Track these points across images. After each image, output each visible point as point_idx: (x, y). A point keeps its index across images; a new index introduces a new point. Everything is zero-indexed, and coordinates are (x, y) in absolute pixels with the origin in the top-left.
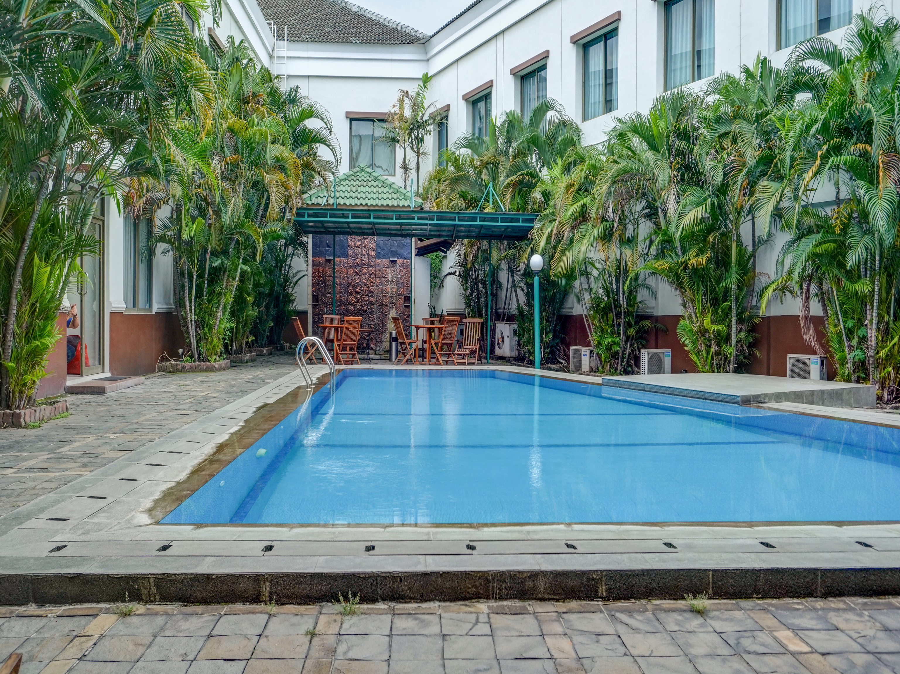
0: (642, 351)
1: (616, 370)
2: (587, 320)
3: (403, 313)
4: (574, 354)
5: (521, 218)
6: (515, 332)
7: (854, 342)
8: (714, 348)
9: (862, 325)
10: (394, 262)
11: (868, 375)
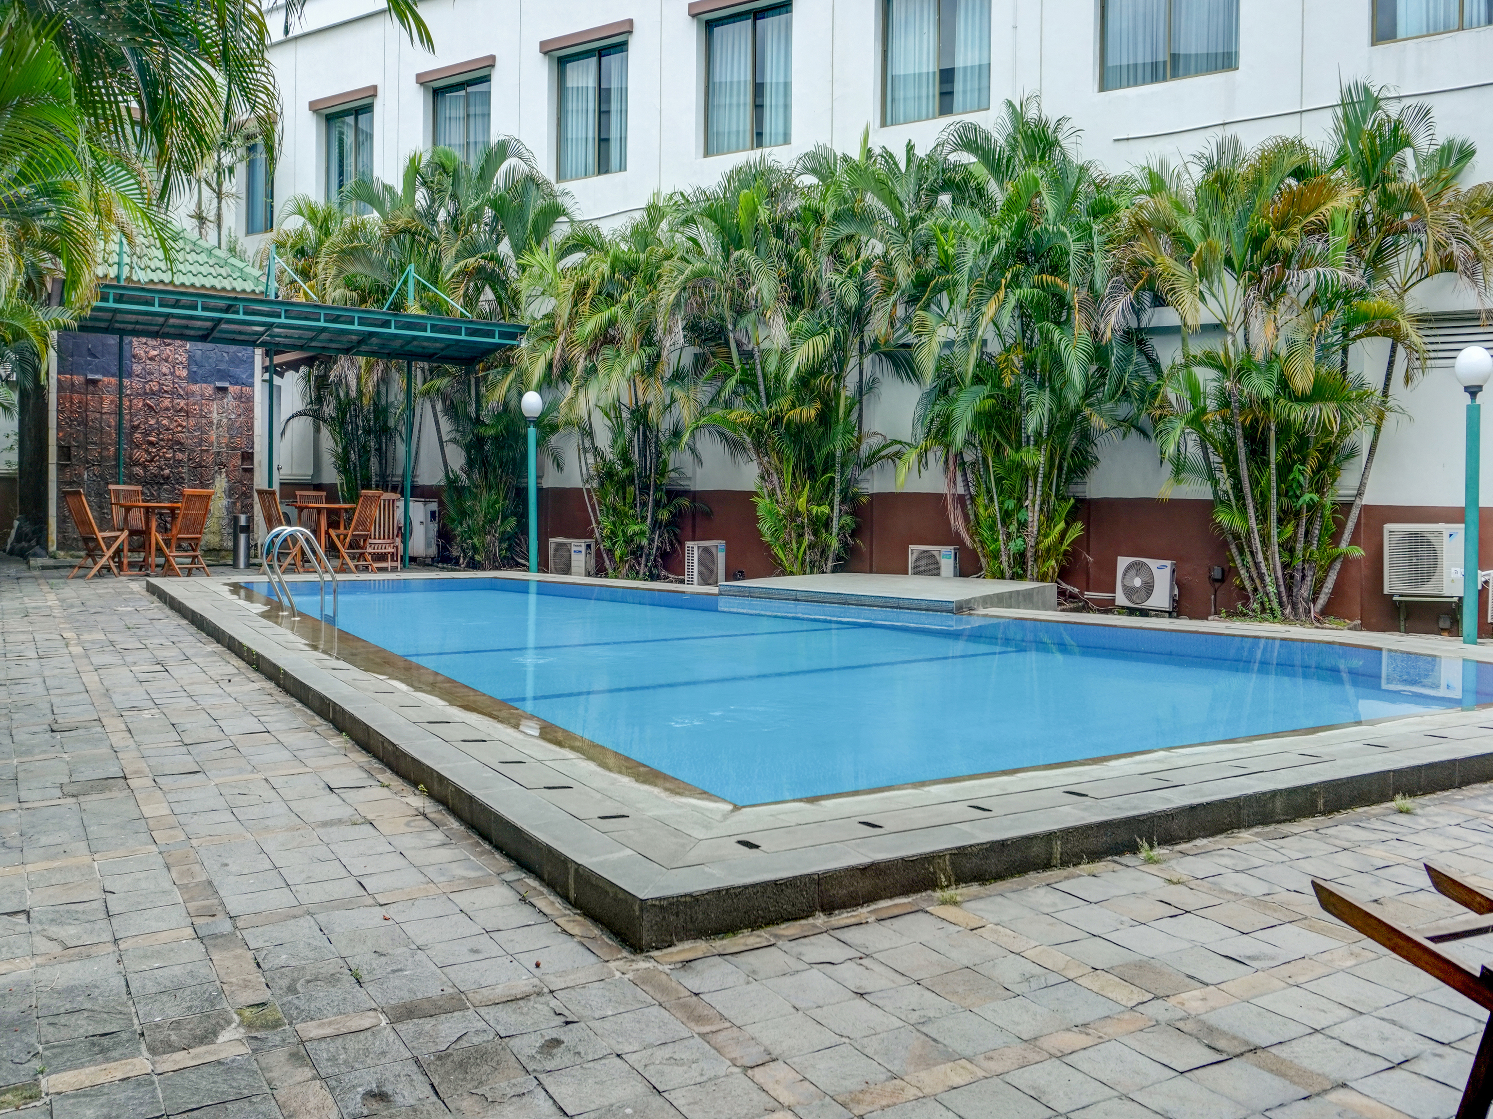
0: (688, 544)
1: (637, 573)
2: (590, 498)
3: (240, 482)
4: (556, 550)
5: (463, 326)
6: (433, 514)
7: (1013, 528)
8: (808, 538)
9: (1022, 506)
10: (224, 390)
11: (1025, 571)
